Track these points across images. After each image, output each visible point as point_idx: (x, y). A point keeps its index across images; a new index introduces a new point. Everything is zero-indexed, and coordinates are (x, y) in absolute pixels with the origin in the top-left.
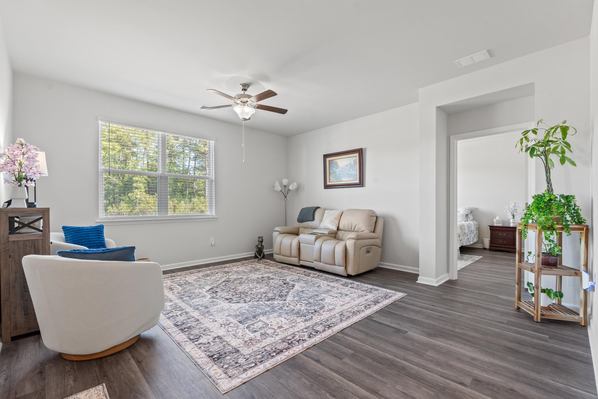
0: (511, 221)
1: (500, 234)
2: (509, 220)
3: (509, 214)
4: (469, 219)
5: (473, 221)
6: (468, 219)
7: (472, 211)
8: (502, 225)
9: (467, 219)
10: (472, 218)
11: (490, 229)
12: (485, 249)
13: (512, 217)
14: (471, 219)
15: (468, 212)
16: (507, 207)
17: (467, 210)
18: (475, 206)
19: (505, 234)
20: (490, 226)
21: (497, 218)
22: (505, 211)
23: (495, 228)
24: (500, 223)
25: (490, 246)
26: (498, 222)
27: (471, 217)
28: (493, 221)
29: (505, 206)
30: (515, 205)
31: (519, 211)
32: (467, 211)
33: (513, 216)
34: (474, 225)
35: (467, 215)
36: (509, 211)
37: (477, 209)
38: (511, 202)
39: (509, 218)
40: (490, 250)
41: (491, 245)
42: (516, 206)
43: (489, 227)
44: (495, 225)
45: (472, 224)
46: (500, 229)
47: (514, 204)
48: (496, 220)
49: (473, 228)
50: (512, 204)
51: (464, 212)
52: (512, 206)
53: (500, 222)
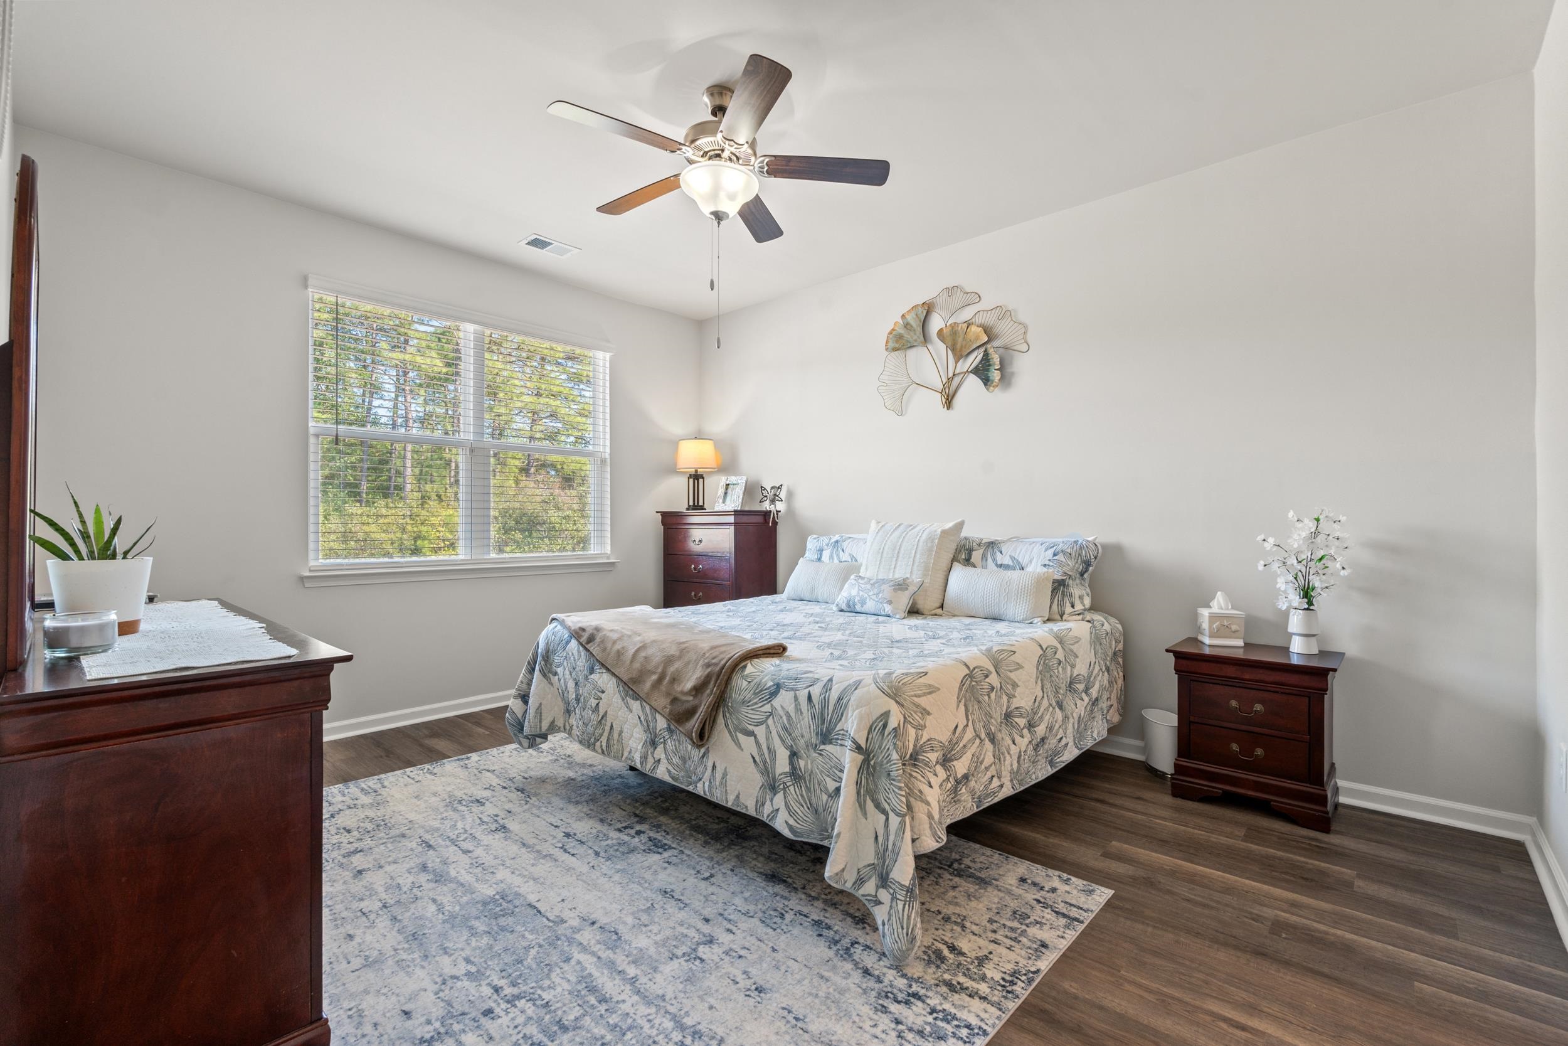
0: (1296, 622)
1: (1234, 703)
2: (1286, 615)
3: (1281, 584)
4: (1068, 605)
5: (1088, 616)
6: (1068, 609)
7: (1087, 564)
8: (1241, 643)
9: (1061, 604)
10: (1087, 602)
11: (1177, 670)
12: (1155, 774)
13: (1296, 600)
14: (1079, 607)
15: (1066, 569)
16: (1271, 540)
17: (1061, 557)
18: (1105, 537)
19: (1258, 707)
20: (1179, 655)
21: (1219, 604)
22: (1261, 568)
23: (1205, 668)
24: (1233, 634)
25: (1177, 767)
26: (1222, 626)
27: (1081, 595)
28: (1195, 616)
29: (1260, 538)
30: (1315, 534)
31: (1338, 566)
32: (1061, 564)
33: (1307, 593)
34: (1096, 640)
35: (1059, 586)
36: (1283, 569)
37: (1114, 551)
38: (1291, 514)
39: (1284, 607)
40: (1180, 791)
41: (1184, 762)
42: (1320, 539)
43: (1171, 658)
44: (1210, 642)
45: (1078, 640)
46: (1231, 671)
47: (1312, 526)
48: (1213, 618)
49: (1085, 661)
50: (1299, 525)
51: (1045, 570)
52: (1297, 538)
53: (1234, 627)
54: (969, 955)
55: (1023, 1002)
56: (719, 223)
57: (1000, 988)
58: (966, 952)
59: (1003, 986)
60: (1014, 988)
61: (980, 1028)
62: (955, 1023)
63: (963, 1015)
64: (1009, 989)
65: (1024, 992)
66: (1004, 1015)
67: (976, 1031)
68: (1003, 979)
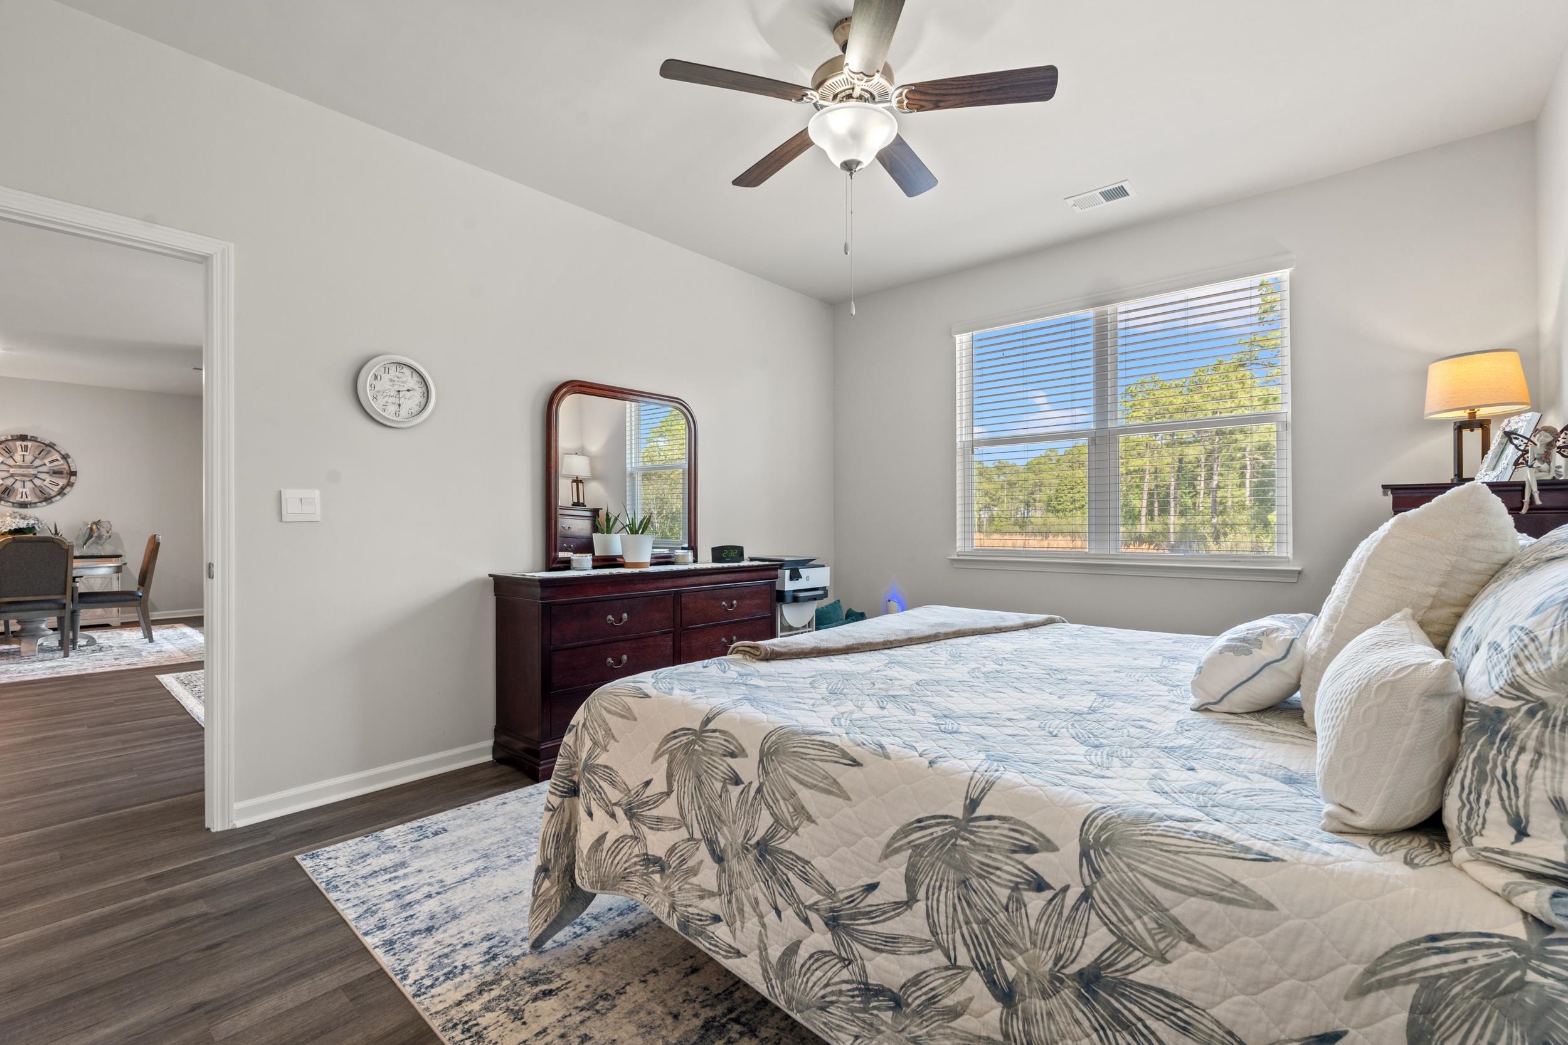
54: (531, 1006)
55: (435, 1035)
56: (851, 174)
57: (466, 1019)
58: (536, 1004)
59: (466, 1022)
60: (459, 1031)
61: (424, 993)
62: (442, 978)
63: (449, 984)
64: (460, 1027)
65: (447, 1037)
66: (428, 1014)
67: (423, 990)
68: (477, 1025)
